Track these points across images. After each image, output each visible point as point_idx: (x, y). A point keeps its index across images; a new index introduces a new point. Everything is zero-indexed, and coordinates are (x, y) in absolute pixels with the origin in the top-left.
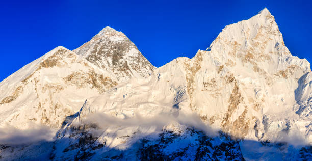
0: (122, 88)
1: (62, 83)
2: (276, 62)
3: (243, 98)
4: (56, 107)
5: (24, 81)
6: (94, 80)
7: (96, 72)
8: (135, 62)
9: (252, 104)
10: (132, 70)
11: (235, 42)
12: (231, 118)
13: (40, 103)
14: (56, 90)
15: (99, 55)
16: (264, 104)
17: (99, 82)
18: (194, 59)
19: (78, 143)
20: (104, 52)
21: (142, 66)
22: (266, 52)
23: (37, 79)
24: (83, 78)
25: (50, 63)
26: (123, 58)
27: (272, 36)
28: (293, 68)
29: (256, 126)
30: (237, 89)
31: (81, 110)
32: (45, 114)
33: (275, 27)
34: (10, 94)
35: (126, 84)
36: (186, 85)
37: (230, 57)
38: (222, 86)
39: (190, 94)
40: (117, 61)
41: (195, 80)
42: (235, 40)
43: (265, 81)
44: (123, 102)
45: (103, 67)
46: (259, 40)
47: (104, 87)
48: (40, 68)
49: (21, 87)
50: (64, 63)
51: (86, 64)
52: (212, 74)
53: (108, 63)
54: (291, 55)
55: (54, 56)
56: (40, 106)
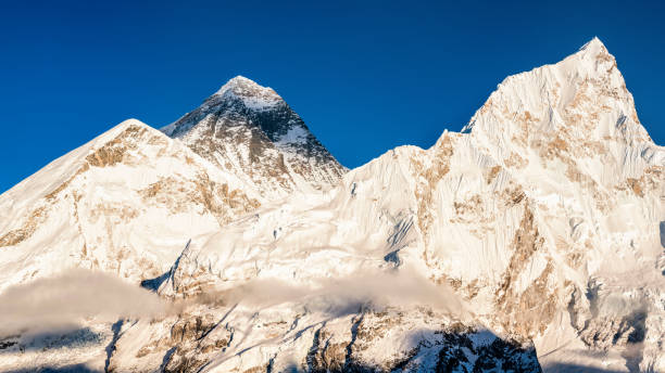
0: (271, 213)
1: (136, 201)
2: (619, 159)
3: (543, 240)
4: (120, 256)
5: (50, 196)
6: (207, 196)
7: (212, 179)
8: (300, 157)
9: (563, 252)
10: (292, 173)
11: (527, 113)
12: (517, 283)
13: (85, 247)
14: (122, 217)
15: (219, 140)
16: (590, 253)
17: (218, 200)
18: (434, 150)
19: (168, 336)
20: (230, 134)
21: (316, 165)
22: (596, 135)
23: (79, 193)
24: (182, 190)
25: (108, 157)
26: (273, 147)
27: (610, 101)
28: (658, 173)
29: (572, 303)
30: (531, 218)
31: (177, 263)
33: (617, 79)
34: (17, 225)
35: (280, 205)
36: (416, 209)
37: (515, 148)
38: (496, 211)
39: (424, 229)
40: (261, 154)
41: (435, 197)
42: (527, 108)
43: (593, 202)
44: (273, 246)
45: (229, 166)
46: (582, 110)
47: (231, 213)
48: (86, 167)
49: (42, 209)
50: (139, 157)
51: (189, 161)
52: (475, 185)
53: (240, 157)
54: (652, 144)
55: (117, 140)
56: (85, 252)
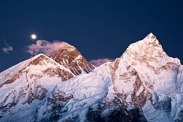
1: (42, 73)
3: (142, 83)
4: (38, 87)
5: (20, 71)
6: (59, 72)
7: (61, 68)
8: (80, 62)
10: (79, 66)
11: (136, 52)
12: (137, 94)
13: (29, 85)
14: (38, 77)
15: (61, 58)
16: (154, 85)
17: (62, 74)
19: (51, 109)
20: (64, 57)
21: (84, 64)
22: (153, 56)
23: (27, 71)
24: (53, 71)
25: (35, 63)
26: (74, 60)
27: (156, 47)
28: (170, 64)
30: (139, 78)
32: (31, 91)
33: (157, 42)
37: (133, 61)
38: (130, 76)
39: (113, 82)
40: (71, 62)
41: (115, 74)
43: (154, 72)
45: (63, 64)
46: (149, 50)
47: (65, 76)
48: (30, 65)
49: (17, 75)
50: (43, 63)
51: (55, 64)
53: (66, 62)
55: (38, 58)
